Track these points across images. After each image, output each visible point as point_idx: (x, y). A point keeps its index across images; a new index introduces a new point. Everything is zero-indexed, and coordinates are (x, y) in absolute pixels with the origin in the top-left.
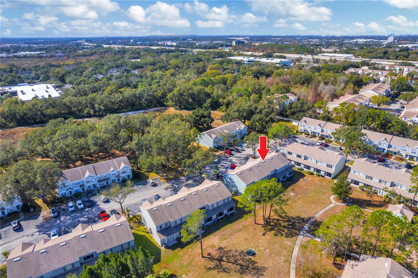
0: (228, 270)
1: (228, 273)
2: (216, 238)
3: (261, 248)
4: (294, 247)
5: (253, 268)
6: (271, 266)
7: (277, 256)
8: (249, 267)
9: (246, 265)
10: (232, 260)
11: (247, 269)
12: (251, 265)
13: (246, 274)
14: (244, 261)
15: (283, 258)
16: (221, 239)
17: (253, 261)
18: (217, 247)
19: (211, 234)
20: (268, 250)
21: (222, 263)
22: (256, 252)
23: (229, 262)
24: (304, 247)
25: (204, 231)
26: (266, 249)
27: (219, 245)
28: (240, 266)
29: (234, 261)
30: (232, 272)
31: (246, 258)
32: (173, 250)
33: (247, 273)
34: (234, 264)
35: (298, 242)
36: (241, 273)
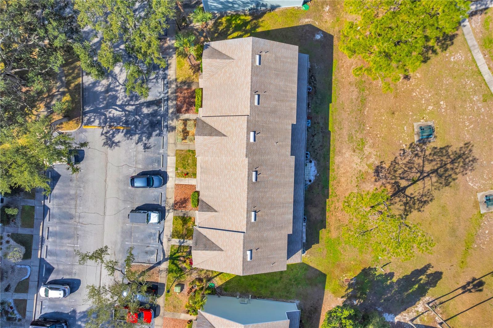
0: (426, 195)
1: (431, 200)
2: (347, 155)
3: (430, 108)
4: (473, 58)
5: (452, 162)
6: (473, 129)
7: (465, 101)
8: (445, 164)
9: (439, 165)
10: (415, 175)
11: (446, 170)
12: (444, 158)
13: (454, 180)
14: (432, 160)
15: (477, 97)
16: (357, 151)
17: (441, 148)
18: (371, 171)
19: (329, 154)
20: (442, 103)
21: (408, 192)
22: (430, 123)
23: (414, 182)
24: (487, 42)
25: (313, 162)
26: (437, 104)
27: (369, 166)
28: (434, 175)
29: (419, 175)
30: (435, 193)
31: (427, 153)
32: (318, 242)
33: (454, 176)
34: (423, 178)
35: (472, 41)
36: (447, 184)
